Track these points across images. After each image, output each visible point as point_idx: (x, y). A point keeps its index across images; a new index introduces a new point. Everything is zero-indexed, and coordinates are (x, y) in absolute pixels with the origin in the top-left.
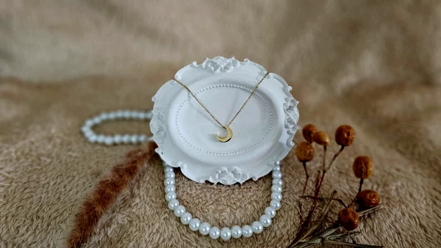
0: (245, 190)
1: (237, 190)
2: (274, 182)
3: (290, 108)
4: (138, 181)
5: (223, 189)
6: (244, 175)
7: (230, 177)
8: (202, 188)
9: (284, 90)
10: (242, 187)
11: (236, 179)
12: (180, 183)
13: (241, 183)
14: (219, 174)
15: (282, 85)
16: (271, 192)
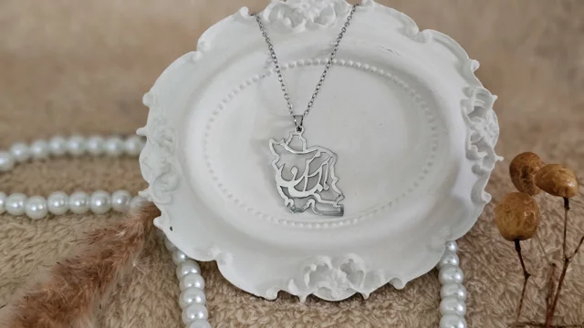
0: (377, 312)
1: (357, 313)
2: (446, 291)
3: (477, 112)
4: (114, 298)
5: (323, 310)
6: (372, 277)
7: (339, 282)
8: (271, 312)
9: (461, 69)
10: (369, 306)
11: (352, 287)
12: (218, 300)
13: (366, 294)
14: (312, 275)
15: (454, 59)
16: (439, 316)
